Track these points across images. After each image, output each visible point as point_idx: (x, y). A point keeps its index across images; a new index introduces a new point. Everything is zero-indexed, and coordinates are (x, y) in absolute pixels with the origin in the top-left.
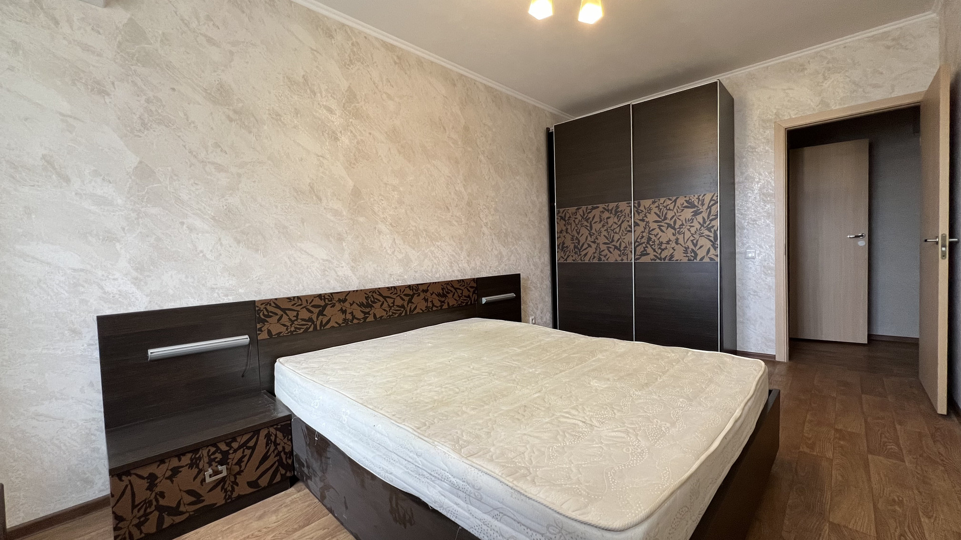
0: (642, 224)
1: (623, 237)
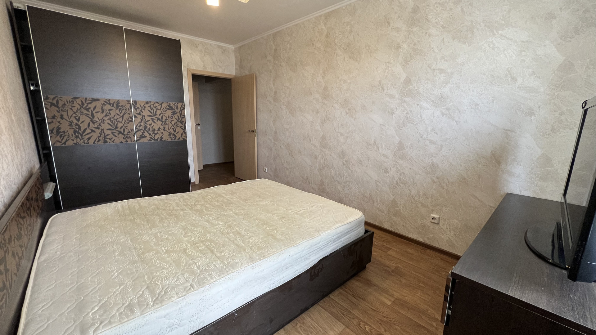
0: (140, 117)
1: (125, 125)
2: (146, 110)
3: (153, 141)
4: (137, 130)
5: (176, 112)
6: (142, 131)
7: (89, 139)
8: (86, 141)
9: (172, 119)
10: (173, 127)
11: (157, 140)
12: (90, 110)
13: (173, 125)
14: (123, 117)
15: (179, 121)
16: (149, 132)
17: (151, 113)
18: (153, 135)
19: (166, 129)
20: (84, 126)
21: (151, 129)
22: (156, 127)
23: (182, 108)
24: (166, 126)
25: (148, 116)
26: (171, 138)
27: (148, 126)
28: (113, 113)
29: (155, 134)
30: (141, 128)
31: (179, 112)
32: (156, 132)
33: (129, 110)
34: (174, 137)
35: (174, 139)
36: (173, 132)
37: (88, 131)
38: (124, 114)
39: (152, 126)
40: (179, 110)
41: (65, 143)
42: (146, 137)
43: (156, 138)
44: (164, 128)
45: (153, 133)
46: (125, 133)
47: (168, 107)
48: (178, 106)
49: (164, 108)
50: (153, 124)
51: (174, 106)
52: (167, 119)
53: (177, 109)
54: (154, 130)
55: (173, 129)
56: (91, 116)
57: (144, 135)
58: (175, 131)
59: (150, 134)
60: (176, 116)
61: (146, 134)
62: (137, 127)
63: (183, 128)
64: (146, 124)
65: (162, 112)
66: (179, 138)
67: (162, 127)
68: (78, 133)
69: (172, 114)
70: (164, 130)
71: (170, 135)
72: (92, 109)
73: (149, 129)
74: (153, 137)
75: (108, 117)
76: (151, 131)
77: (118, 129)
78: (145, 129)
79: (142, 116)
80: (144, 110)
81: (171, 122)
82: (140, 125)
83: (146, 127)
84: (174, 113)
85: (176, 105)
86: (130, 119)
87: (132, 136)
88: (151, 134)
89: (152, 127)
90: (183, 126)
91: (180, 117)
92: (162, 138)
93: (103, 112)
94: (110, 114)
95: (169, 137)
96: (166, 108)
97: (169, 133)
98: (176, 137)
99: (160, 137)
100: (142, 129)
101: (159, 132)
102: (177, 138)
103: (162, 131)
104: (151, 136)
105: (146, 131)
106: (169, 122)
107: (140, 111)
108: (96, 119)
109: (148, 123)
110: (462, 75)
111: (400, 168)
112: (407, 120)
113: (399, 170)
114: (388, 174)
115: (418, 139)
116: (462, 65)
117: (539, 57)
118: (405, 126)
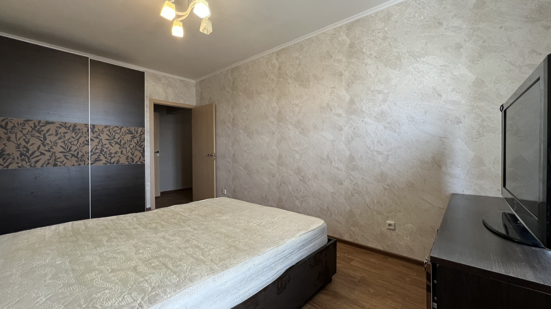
0: (96, 141)
1: (80, 148)
2: (105, 133)
3: (109, 164)
4: (92, 153)
5: (136, 136)
6: (98, 154)
7: (37, 162)
8: (32, 165)
9: (131, 143)
10: (132, 150)
11: (113, 163)
12: (42, 133)
13: (131, 149)
14: (78, 140)
15: (138, 144)
16: (105, 155)
17: (109, 136)
18: (110, 158)
19: (124, 152)
20: (32, 149)
21: (108, 153)
22: (113, 150)
23: (142, 133)
24: (124, 150)
25: (105, 139)
26: (128, 161)
27: (105, 150)
28: (67, 136)
29: (112, 158)
30: (97, 151)
31: (139, 136)
32: (113, 155)
33: (86, 133)
34: (131, 160)
35: (131, 162)
36: (131, 156)
37: (37, 153)
38: (80, 137)
39: (109, 149)
40: (138, 135)
41: (7, 166)
42: (101, 160)
43: (112, 161)
44: (122, 151)
45: (110, 156)
46: (79, 156)
47: (127, 131)
48: (137, 131)
49: (124, 133)
50: (110, 147)
51: (134, 130)
52: (125, 143)
53: (137, 133)
54: (111, 154)
55: (131, 152)
56: (42, 139)
57: (99, 158)
58: (133, 155)
59: (106, 158)
60: (135, 140)
61: (102, 157)
62: (93, 151)
63: (142, 152)
64: (103, 147)
65: (121, 136)
66: (136, 162)
67: (119, 151)
68: (25, 155)
69: (131, 138)
70: (122, 153)
71: (127, 158)
72: (45, 132)
73: (106, 152)
74: (109, 161)
75: (62, 140)
76: (107, 155)
77: (72, 152)
78: (101, 153)
79: (99, 140)
80: (103, 134)
81: (129, 146)
82: (97, 149)
83: (102, 151)
84: (133, 137)
85: (136, 129)
86: (86, 142)
87: (86, 159)
88: (108, 157)
89: (109, 151)
90: (142, 150)
91: (139, 141)
92: (118, 161)
93: (57, 135)
94: (65, 138)
95: (127, 160)
96: (126, 132)
97: (127, 156)
98: (133, 160)
99: (117, 160)
100: (98, 153)
101: (116, 155)
102: (135, 162)
103: (120, 154)
104: (106, 160)
105: (102, 154)
106: (127, 146)
107: (98, 135)
108: (48, 141)
109: (105, 146)
110: (396, 94)
111: (353, 179)
112: (355, 135)
113: (352, 181)
114: (342, 185)
115: (366, 151)
116: (396, 86)
117: (456, 76)
118: (353, 140)
